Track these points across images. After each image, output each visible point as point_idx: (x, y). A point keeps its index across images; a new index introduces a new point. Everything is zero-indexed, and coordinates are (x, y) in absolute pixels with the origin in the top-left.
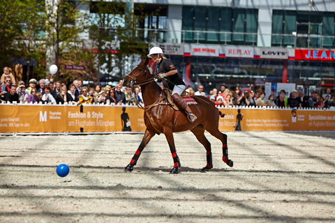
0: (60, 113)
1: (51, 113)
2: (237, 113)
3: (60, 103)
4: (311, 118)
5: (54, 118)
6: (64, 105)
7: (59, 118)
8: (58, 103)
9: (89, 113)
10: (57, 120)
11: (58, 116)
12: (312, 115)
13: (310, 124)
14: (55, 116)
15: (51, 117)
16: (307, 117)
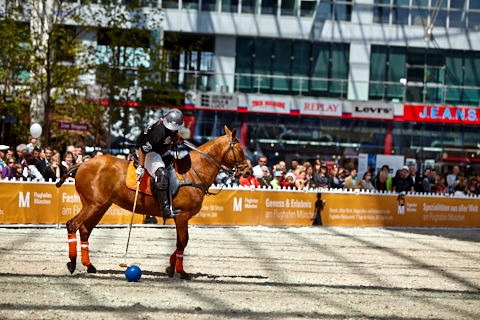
0: (49, 196)
1: (36, 194)
2: (316, 199)
3: (50, 180)
4: (427, 208)
5: (42, 202)
7: (48, 202)
8: (47, 180)
10: (45, 205)
11: (47, 199)
12: (428, 204)
13: (425, 217)
14: (43, 199)
15: (36, 201)
16: (420, 207)
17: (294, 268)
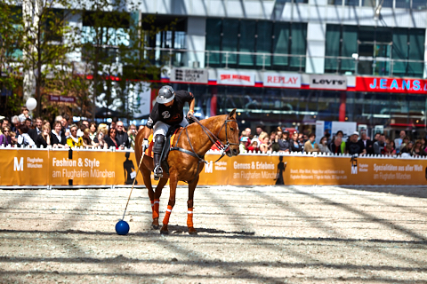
0: (41, 160)
1: (29, 159)
2: (278, 162)
3: (42, 146)
4: (377, 168)
5: (34, 166)
6: (47, 149)
7: (40, 166)
8: (39, 147)
9: (80, 160)
10: (37, 169)
12: (378, 165)
13: (376, 176)
14: (35, 163)
15: (29, 166)
16: (371, 167)
17: (260, 222)
